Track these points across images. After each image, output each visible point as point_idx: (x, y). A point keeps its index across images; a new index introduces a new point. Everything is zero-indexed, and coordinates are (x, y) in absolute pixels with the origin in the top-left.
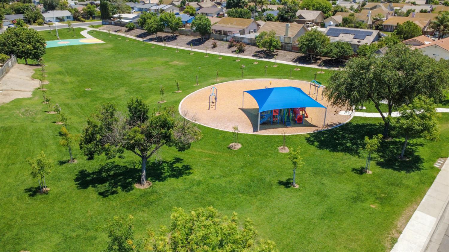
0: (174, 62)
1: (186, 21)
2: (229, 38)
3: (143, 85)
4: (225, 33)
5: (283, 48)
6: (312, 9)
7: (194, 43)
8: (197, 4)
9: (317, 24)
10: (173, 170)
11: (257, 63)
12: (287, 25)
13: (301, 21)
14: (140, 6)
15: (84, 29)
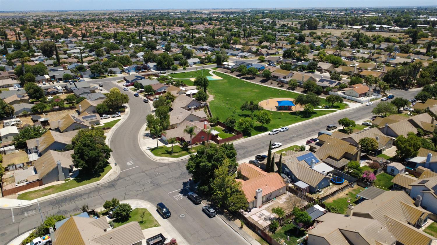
0: (255, 90)
1: (260, 68)
2: (278, 80)
4: (277, 77)
5: (299, 86)
7: (262, 81)
8: (266, 51)
9: (328, 71)
11: (288, 92)
12: (303, 76)
13: (320, 70)
14: (231, 52)
15: (210, 71)
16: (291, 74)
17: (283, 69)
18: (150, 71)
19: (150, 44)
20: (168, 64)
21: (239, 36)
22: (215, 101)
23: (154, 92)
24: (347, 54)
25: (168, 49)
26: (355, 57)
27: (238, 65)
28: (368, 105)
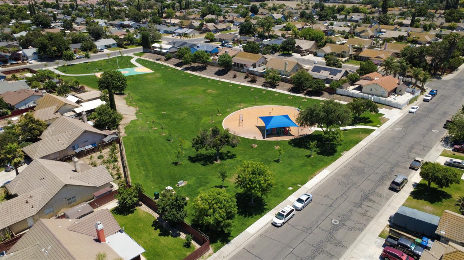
0: (209, 90)
1: (210, 51)
2: (245, 71)
3: (196, 109)
4: (242, 66)
5: (283, 80)
6: (308, 39)
7: (219, 73)
8: (214, 26)
9: (311, 53)
10: (228, 156)
11: (265, 92)
12: (286, 63)
13: (299, 50)
14: (165, 28)
15: (132, 58)
16: (263, 60)
17: (248, 52)
18: (25, 64)
19: (39, 20)
20: (58, 49)
21: (174, 8)
22: (138, 122)
23: (11, 108)
24: (321, 28)
25: (67, 26)
26: (334, 31)
27: (176, 48)
28: (413, 113)
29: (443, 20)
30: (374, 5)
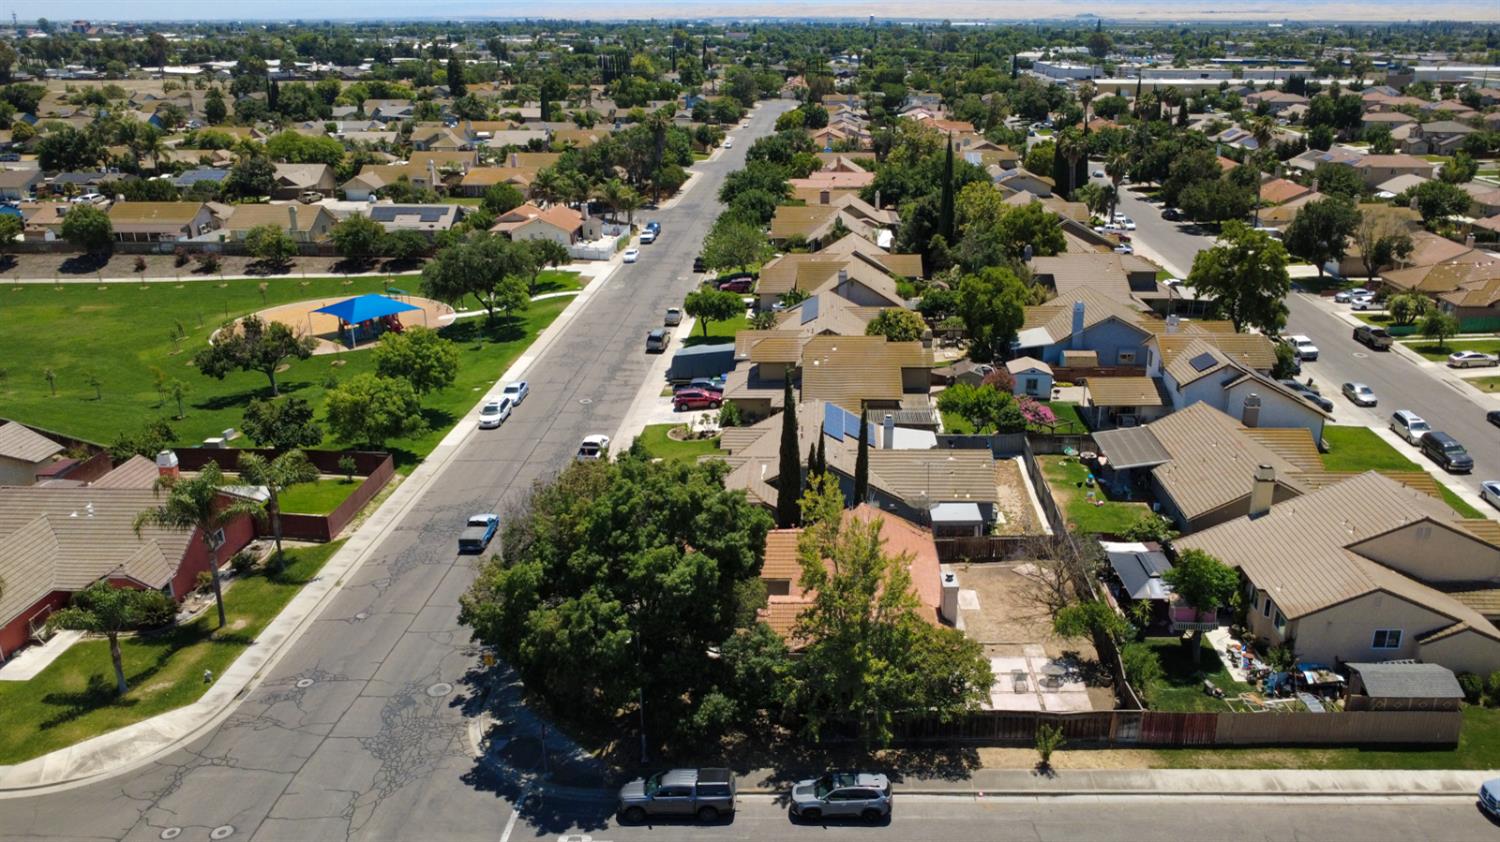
2: (167, 247)
4: (153, 238)
5: (300, 252)
6: (299, 159)
7: (76, 268)
9: (327, 194)
12: (291, 210)
13: (286, 191)
16: (206, 217)
28: (632, 262)
29: (612, 105)
30: (420, 80)
